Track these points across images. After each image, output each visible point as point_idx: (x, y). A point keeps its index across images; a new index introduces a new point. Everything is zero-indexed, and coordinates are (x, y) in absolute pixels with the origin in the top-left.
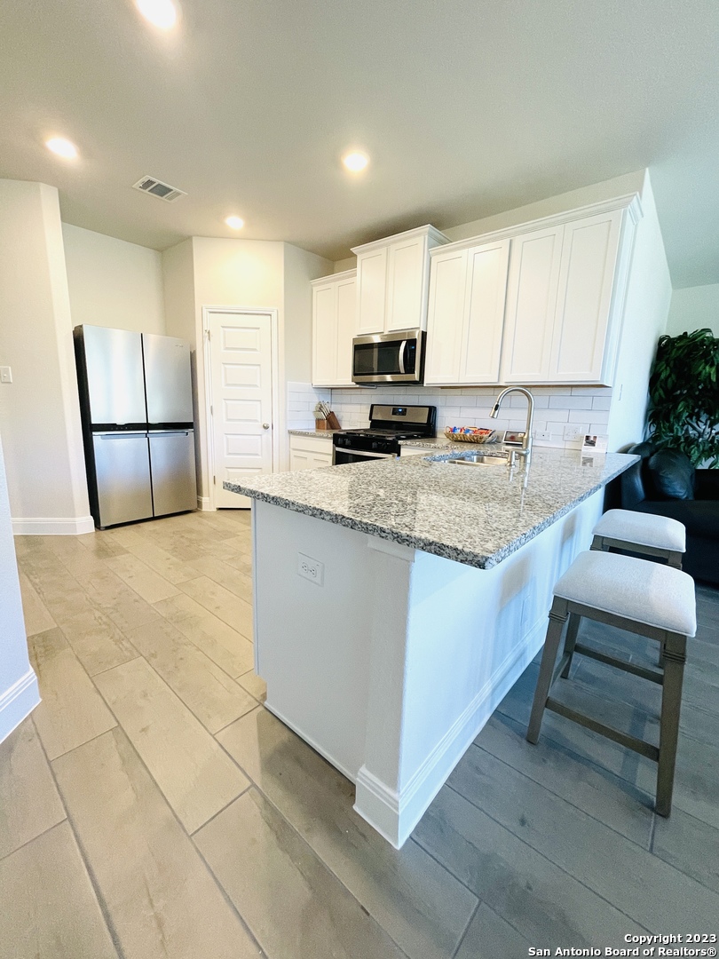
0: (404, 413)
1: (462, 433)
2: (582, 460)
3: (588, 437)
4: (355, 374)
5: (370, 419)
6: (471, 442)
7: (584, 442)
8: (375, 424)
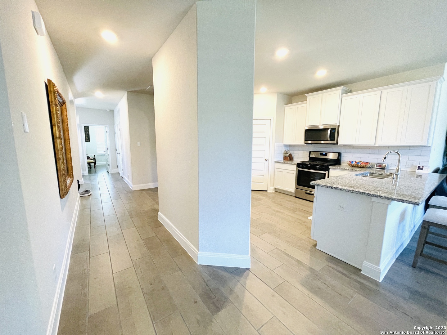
0: (326, 155)
1: (356, 164)
2: (416, 176)
3: (419, 167)
4: (305, 140)
5: (309, 156)
6: (361, 167)
7: (417, 168)
8: (311, 159)
